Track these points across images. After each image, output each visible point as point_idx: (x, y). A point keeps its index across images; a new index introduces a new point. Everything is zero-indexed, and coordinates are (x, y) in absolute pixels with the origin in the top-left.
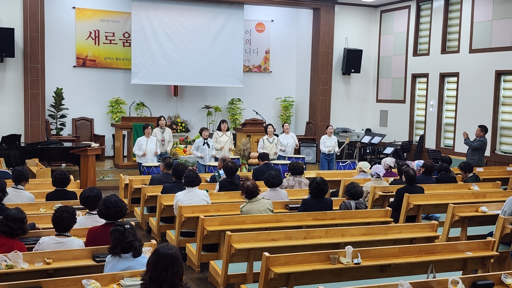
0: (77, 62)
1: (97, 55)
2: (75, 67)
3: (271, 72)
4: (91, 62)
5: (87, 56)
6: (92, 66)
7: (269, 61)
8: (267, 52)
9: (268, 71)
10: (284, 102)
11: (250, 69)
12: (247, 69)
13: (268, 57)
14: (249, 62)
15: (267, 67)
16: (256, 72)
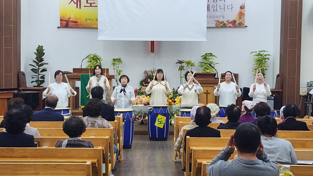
0: (61, 23)
1: (78, 17)
2: (59, 27)
3: (246, 26)
4: (74, 23)
5: (69, 18)
6: (74, 27)
7: (244, 16)
8: (242, 7)
9: (242, 26)
10: (258, 55)
11: (224, 24)
12: (222, 25)
13: (243, 12)
14: (223, 17)
15: (242, 22)
16: (230, 27)
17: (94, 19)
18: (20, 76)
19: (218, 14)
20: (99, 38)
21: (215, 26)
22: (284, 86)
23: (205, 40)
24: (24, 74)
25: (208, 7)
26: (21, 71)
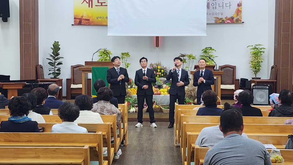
0: (75, 21)
1: (90, 15)
2: (73, 25)
3: (243, 22)
4: (86, 21)
5: (82, 17)
6: (87, 24)
7: (241, 13)
8: (239, 5)
9: (240, 22)
10: (254, 49)
11: (223, 21)
12: (221, 21)
13: (240, 9)
14: (222, 14)
15: (240, 19)
16: (228, 23)
17: (105, 17)
18: (38, 69)
19: (217, 11)
20: (109, 34)
21: (214, 23)
22: (278, 77)
23: (205, 35)
24: (41, 67)
25: (208, 5)
26: (39, 64)
